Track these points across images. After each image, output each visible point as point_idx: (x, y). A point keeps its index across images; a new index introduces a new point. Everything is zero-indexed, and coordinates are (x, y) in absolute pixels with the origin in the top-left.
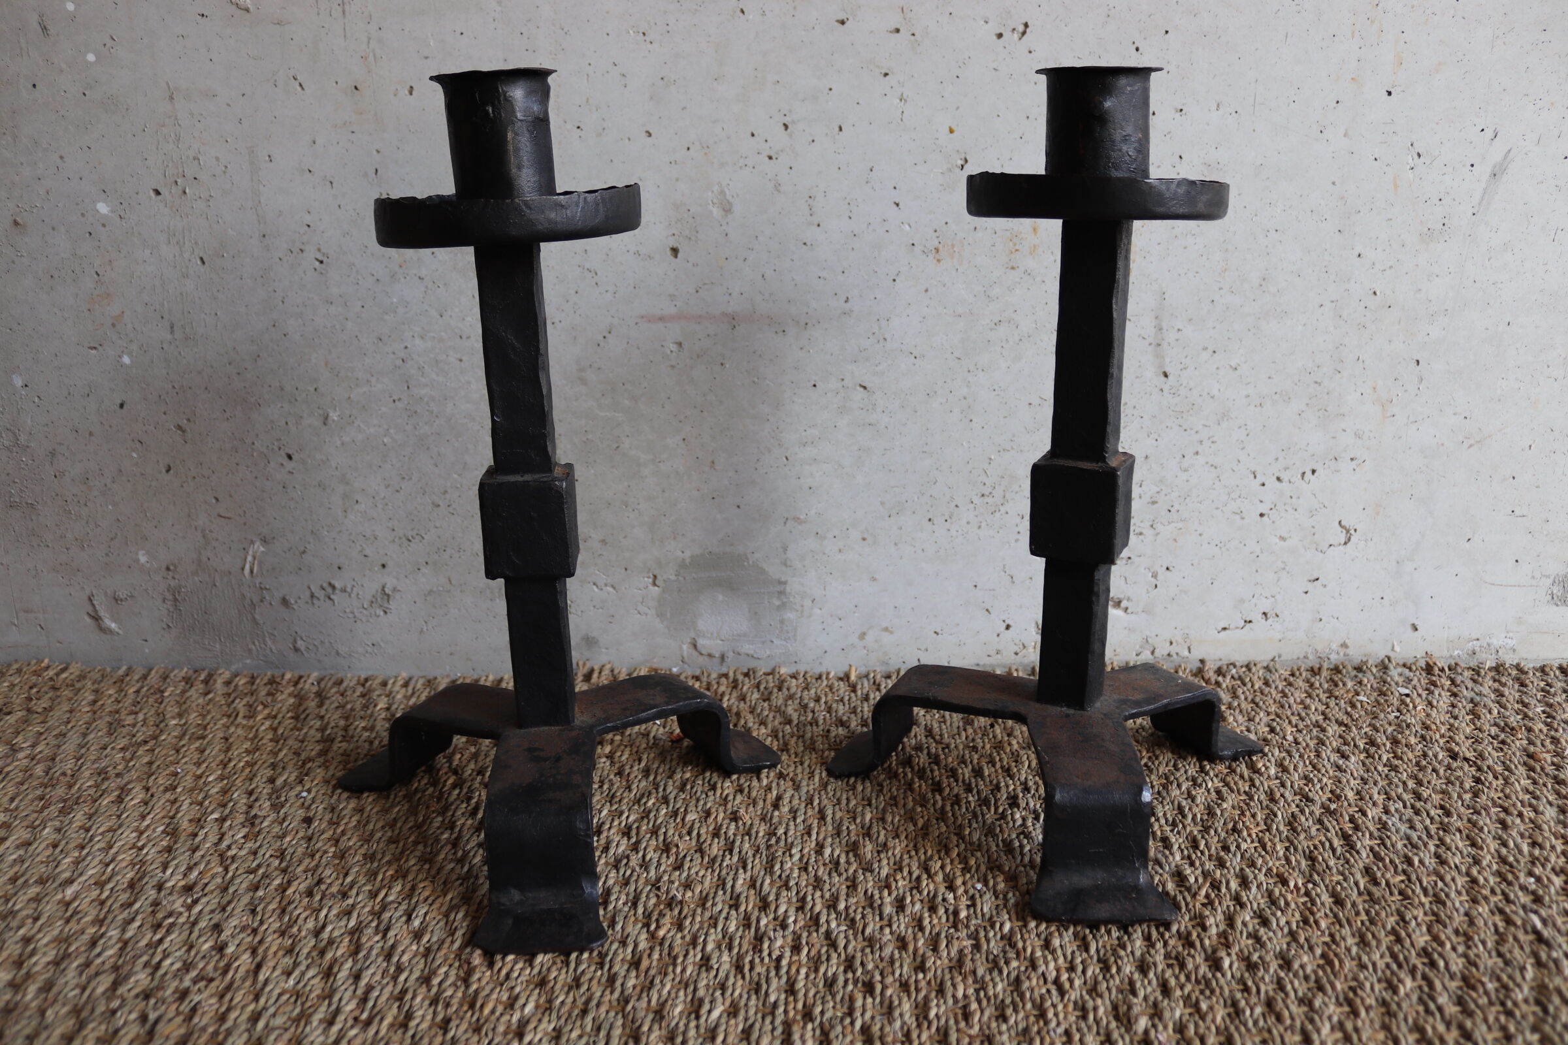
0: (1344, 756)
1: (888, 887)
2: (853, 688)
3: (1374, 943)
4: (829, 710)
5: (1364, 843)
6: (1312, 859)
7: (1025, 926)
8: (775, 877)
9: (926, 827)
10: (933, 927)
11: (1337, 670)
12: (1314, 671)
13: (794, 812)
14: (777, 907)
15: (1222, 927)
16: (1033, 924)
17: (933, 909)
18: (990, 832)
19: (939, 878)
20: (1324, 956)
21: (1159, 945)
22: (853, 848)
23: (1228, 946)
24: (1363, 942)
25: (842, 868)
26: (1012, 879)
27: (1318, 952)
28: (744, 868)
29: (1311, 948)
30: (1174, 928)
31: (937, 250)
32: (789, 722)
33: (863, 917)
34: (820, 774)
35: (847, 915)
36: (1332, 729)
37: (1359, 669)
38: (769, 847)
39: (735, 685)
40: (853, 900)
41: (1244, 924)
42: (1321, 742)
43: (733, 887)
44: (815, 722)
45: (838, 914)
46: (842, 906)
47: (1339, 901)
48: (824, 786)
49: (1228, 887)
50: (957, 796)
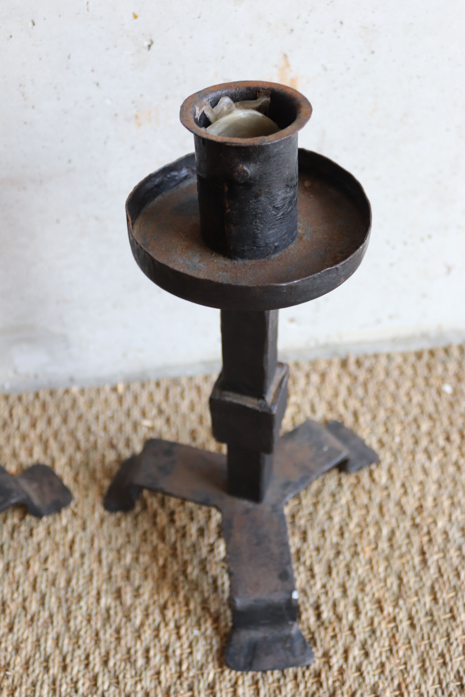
0: (430, 458)
1: (139, 637)
2: (120, 399)
3: (429, 670)
4: (105, 429)
5: (433, 559)
6: (400, 579)
7: (222, 672)
8: (71, 633)
9: (164, 566)
10: (167, 681)
11: (432, 353)
12: (419, 355)
13: (83, 556)
14: (72, 669)
15: (341, 661)
16: (227, 672)
17: (167, 659)
18: (204, 570)
19: (172, 625)
20: (399, 686)
21: (302, 686)
22: (118, 594)
23: (343, 683)
24: (424, 670)
25: (112, 619)
26: (216, 620)
27: (396, 682)
28: (52, 622)
29: (392, 679)
30: (312, 667)
31: (137, 117)
32: (78, 448)
33: (124, 677)
34: (100, 510)
35: (115, 671)
36: (425, 426)
37: (447, 351)
38: (67, 600)
39: (44, 406)
40: (118, 656)
41: (354, 658)
42: (416, 442)
43: (45, 649)
44: (95, 447)
45: (109, 672)
46: (111, 663)
47: (413, 626)
48: (102, 521)
49: (347, 619)
50: (184, 527)
